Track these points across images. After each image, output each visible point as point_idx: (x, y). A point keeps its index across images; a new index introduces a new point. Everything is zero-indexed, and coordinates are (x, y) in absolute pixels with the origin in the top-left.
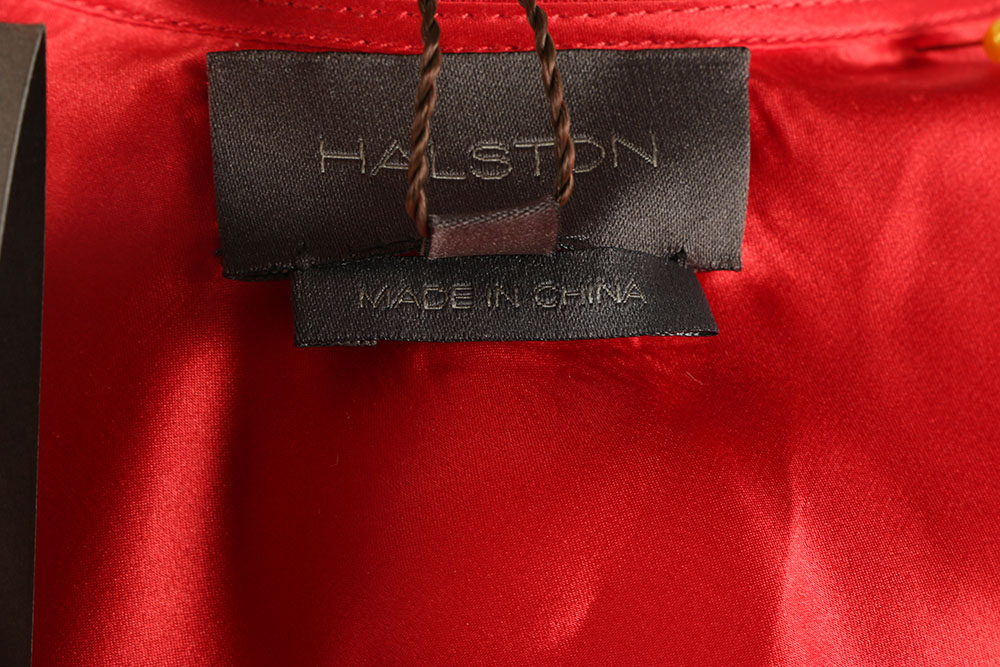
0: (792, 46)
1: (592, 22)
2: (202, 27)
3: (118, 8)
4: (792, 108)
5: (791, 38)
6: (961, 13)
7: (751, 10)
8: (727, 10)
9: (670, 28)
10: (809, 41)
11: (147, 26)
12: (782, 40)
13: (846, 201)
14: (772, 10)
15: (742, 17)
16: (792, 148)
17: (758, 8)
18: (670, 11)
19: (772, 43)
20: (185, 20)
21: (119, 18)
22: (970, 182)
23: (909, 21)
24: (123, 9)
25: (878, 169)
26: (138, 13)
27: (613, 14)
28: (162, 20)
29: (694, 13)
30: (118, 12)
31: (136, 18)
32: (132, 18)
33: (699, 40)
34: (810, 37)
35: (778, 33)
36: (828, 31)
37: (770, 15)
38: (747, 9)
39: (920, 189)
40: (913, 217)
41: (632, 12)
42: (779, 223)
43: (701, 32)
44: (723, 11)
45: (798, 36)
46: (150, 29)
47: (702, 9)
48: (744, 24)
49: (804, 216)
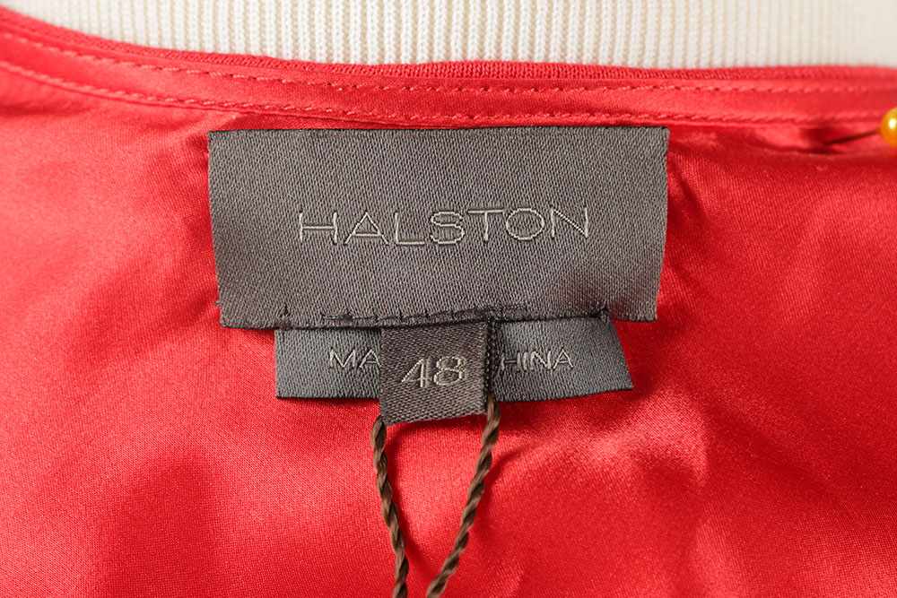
0: (712, 124)
1: (538, 96)
2: (205, 103)
3: (135, 92)
4: (706, 177)
5: (712, 117)
6: (864, 114)
7: (676, 91)
8: (655, 90)
9: (605, 102)
10: (728, 121)
11: (158, 105)
12: (705, 119)
13: (752, 258)
14: (695, 92)
15: (667, 97)
16: (705, 211)
17: (683, 89)
18: (605, 88)
19: (695, 120)
20: (190, 99)
21: (136, 100)
22: (863, 243)
23: (818, 115)
24: (139, 92)
25: (781, 230)
26: (151, 95)
27: (556, 90)
28: (172, 100)
29: (626, 91)
30: (135, 95)
31: (150, 99)
32: (146, 99)
33: (631, 114)
34: (729, 118)
35: (700, 113)
36: (745, 115)
37: (694, 96)
38: (672, 90)
39: (818, 247)
40: (811, 273)
41: (573, 88)
42: (692, 275)
43: (632, 107)
44: (652, 90)
45: (718, 116)
46: (161, 109)
47: (633, 88)
48: (670, 102)
49: (714, 271)
